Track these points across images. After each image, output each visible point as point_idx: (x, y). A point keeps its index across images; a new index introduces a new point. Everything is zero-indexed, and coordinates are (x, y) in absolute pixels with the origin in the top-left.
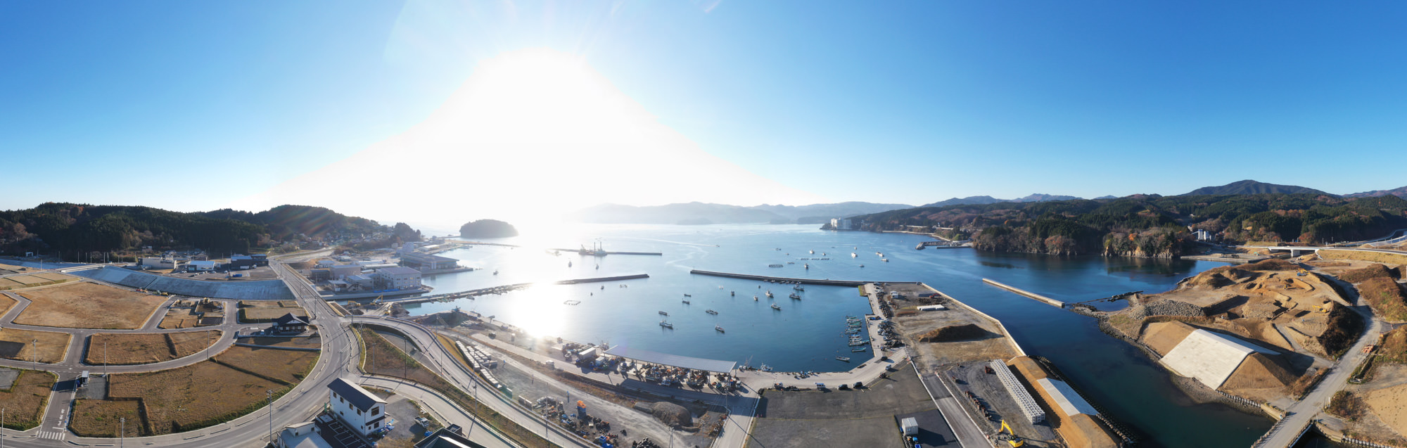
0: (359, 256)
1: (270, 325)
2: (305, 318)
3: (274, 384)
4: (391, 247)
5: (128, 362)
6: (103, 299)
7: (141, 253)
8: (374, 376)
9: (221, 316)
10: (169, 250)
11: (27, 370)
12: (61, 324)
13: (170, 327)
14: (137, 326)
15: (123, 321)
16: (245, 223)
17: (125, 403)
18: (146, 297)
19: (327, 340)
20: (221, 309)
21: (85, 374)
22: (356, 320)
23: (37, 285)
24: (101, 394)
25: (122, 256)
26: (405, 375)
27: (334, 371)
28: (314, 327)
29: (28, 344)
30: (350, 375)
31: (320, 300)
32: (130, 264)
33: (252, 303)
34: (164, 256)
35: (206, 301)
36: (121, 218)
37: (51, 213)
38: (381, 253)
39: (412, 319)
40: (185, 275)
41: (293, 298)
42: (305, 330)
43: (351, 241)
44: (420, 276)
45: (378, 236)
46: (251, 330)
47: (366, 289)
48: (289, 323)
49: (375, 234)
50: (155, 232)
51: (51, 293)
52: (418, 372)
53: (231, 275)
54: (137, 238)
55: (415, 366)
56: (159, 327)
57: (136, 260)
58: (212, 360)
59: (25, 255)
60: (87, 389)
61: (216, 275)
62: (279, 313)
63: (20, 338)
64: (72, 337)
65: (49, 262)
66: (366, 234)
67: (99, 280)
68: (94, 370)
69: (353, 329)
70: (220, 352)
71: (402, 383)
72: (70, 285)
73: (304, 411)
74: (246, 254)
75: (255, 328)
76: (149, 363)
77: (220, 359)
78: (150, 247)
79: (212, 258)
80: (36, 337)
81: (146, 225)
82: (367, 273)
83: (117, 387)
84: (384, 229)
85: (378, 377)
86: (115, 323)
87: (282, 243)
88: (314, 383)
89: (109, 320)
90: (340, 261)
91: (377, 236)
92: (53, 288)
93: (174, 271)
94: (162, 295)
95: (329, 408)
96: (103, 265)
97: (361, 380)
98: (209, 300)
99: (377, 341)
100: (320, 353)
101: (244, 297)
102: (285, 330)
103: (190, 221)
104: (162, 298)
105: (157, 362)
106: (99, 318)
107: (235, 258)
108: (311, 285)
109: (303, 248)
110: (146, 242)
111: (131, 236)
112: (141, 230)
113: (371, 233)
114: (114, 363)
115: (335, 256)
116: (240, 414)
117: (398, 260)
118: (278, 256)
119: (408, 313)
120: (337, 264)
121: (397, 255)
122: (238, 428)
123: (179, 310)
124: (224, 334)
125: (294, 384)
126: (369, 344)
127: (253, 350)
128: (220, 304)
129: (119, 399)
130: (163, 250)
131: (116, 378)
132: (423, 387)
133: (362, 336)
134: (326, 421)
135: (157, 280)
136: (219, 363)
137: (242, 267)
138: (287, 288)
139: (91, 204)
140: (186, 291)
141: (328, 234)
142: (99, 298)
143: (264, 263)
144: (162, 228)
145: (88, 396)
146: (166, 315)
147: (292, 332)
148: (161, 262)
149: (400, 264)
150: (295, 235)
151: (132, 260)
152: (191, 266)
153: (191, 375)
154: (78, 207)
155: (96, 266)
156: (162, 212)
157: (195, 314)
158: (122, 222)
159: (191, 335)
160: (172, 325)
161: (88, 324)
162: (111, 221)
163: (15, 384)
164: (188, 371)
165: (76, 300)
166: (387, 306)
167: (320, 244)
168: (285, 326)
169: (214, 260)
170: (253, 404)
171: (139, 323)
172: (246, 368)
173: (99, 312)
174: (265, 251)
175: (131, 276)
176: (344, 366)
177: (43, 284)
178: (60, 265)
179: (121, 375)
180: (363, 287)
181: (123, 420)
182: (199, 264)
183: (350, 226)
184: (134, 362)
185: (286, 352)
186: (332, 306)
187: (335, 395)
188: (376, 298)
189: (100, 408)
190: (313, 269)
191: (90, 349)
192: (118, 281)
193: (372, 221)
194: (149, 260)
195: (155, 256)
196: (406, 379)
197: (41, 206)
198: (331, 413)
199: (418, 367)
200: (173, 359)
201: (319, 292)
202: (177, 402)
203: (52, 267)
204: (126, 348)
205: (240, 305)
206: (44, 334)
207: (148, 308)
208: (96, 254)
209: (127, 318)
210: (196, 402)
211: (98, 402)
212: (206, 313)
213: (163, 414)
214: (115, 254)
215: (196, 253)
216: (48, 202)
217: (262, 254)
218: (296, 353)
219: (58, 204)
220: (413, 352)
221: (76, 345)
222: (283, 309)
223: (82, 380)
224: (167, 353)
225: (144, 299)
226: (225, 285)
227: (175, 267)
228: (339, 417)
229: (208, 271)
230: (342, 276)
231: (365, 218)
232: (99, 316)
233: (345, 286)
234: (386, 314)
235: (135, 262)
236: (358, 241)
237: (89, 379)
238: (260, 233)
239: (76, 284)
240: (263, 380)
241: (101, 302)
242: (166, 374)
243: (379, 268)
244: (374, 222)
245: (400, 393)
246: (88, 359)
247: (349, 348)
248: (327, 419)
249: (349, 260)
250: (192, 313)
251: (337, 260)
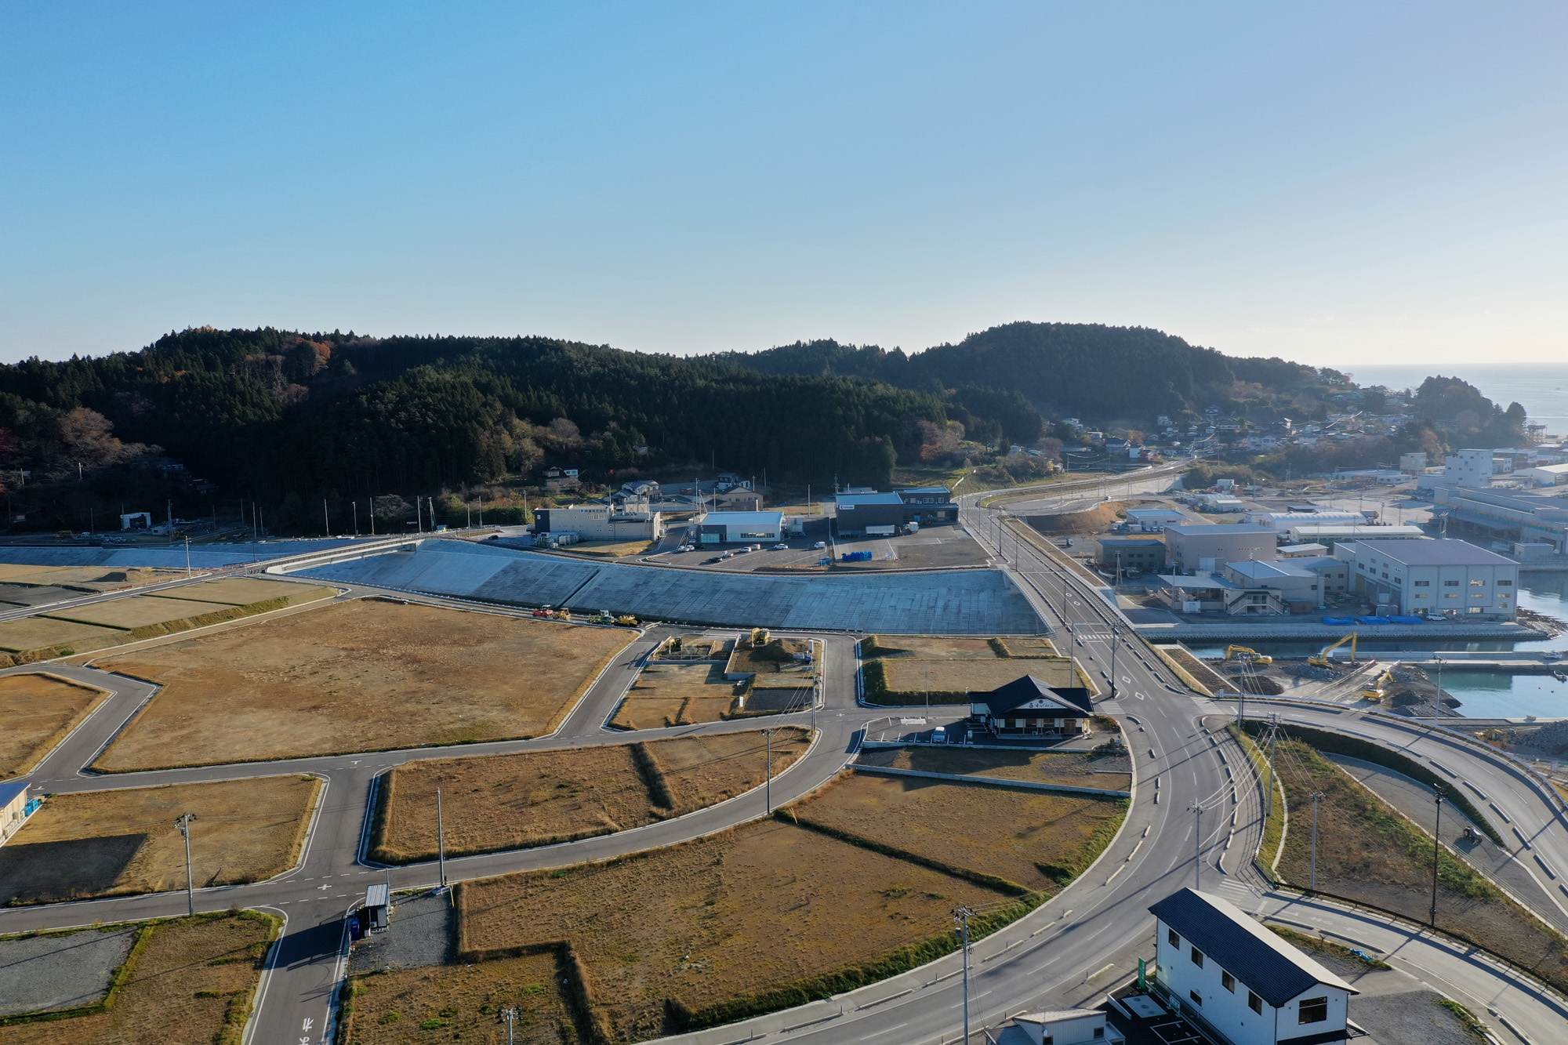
0: (1272, 495)
1: (963, 712)
2: (1079, 695)
3: (976, 891)
4: (1397, 468)
5: (519, 840)
6: (422, 651)
7: (543, 494)
8: (1315, 901)
9: (808, 683)
10: (635, 479)
11: (161, 923)
12: (279, 748)
13: (648, 724)
14: (540, 727)
15: (495, 714)
16: (879, 387)
17: (515, 965)
18: (566, 635)
19: (1152, 769)
20: (807, 662)
21: (375, 896)
22: (1255, 712)
23: (179, 625)
24: (437, 945)
25: (479, 506)
26: (1433, 914)
27: (1173, 862)
28: (1106, 725)
29: (161, 833)
30: (1227, 883)
31: (1131, 639)
32: (507, 532)
33: (904, 644)
34: (618, 501)
35: (760, 638)
36: (467, 379)
37: (210, 366)
38: (1359, 486)
39: (1472, 727)
40: (691, 559)
41: (1041, 629)
42: (1079, 730)
43: (1246, 443)
44: (1512, 575)
45: (1350, 425)
46: (905, 727)
47: (1295, 609)
48: (1026, 706)
49: (1336, 418)
50: (587, 423)
51: (232, 649)
52: (1483, 912)
53: (838, 556)
54: (528, 445)
55: (1472, 890)
56: (611, 726)
57: (529, 516)
58: (780, 816)
59: (117, 526)
60: (385, 942)
61: (788, 556)
62: (995, 677)
63: (126, 818)
64: (323, 785)
65: (218, 540)
66: (1299, 418)
67: (403, 588)
68: (405, 879)
69: (1243, 738)
70: (805, 794)
71: (1416, 937)
72: (302, 615)
73: (1071, 977)
74: (883, 487)
75: (914, 720)
76: (584, 836)
77: (807, 815)
78: (573, 473)
79: (774, 499)
80: (189, 807)
81: (554, 401)
82: (1300, 555)
83: (485, 920)
84: (1374, 400)
85: (1326, 903)
86: (466, 725)
87: (1004, 451)
88: (1104, 896)
89: (448, 715)
90: (1204, 510)
91: (1342, 427)
92: (239, 630)
93: (654, 547)
94: (617, 624)
95: (1153, 978)
96: (417, 540)
97: (1265, 906)
98: (769, 636)
99: (1332, 788)
100: (1126, 807)
101: (880, 625)
102: (1010, 728)
103: (700, 383)
104: (620, 633)
105: (610, 832)
106: (413, 714)
107: (850, 499)
108: (1099, 588)
109: (1074, 465)
110: (557, 458)
111: (505, 437)
112: (541, 417)
113: (1320, 416)
114: (472, 847)
115: (1185, 494)
116: (872, 975)
117: (1424, 515)
118: (988, 493)
119: (1457, 704)
120: (1193, 522)
121: (1420, 496)
122: (865, 1014)
123: (675, 668)
124: (816, 738)
125: (1041, 894)
126: (1300, 793)
127: (908, 788)
128: (802, 648)
129: (493, 956)
130: (616, 482)
131: (481, 893)
132: (1502, 967)
133: (1275, 766)
134: (1143, 1014)
135: (599, 578)
136: (804, 824)
137: (870, 530)
138: (1020, 597)
139: (359, 334)
140: (694, 608)
141: (1163, 419)
142: (410, 649)
143: (941, 514)
144: (610, 411)
145: (392, 962)
146: (633, 688)
147: (1036, 736)
148: (612, 520)
149: (1431, 528)
150: (1046, 425)
151: (513, 518)
152: (709, 529)
153: (718, 863)
154: (312, 343)
155: (391, 543)
156: (607, 357)
157: (724, 679)
158: (474, 391)
159: (715, 745)
160: (652, 716)
161: (378, 736)
162: (434, 389)
163: (122, 978)
164: (710, 853)
165: (327, 663)
166: (1374, 672)
167: (1134, 453)
168: (1012, 715)
169: (783, 510)
170: (911, 948)
171: (547, 718)
172: (889, 840)
173: (411, 695)
174: (948, 477)
175: (513, 568)
176: (1210, 853)
177: (198, 621)
178: (261, 549)
179: (496, 881)
180: (1285, 603)
181: (510, 1014)
182: (736, 522)
183: (1241, 391)
184: (536, 837)
185: (1014, 794)
186: (1170, 659)
187: (1173, 939)
188: (1332, 640)
189: (433, 989)
190: (1109, 537)
191: (389, 817)
192: (470, 588)
193: (1327, 372)
194: (568, 516)
195: (591, 501)
196: (1432, 928)
197: (168, 343)
198: (1160, 993)
199: (1486, 896)
200: (662, 819)
201: (1125, 612)
202: (679, 947)
203: (230, 557)
204: (509, 796)
205: (868, 650)
206: (216, 790)
207: (574, 669)
208: (391, 504)
209: (508, 706)
210: (737, 941)
211: (426, 973)
212: (759, 676)
213: (636, 984)
214: (456, 502)
215: (722, 486)
216: (196, 325)
217: (934, 488)
218: (1047, 799)
219: (235, 333)
220: (1467, 842)
221: (336, 810)
222: (1005, 664)
223: (367, 916)
224: (640, 801)
225: (560, 640)
226: (819, 588)
227: (656, 534)
228: (1185, 1007)
229: (764, 545)
230: (1210, 562)
231: (1300, 361)
232: (411, 707)
233: (1217, 595)
234: (1366, 701)
235: (523, 522)
236: (1271, 442)
237: (390, 908)
238: (930, 417)
239: (326, 610)
240: (943, 877)
241: (415, 660)
242: (640, 864)
243: (1348, 539)
244: (1337, 374)
245: (1410, 968)
246: (383, 848)
247: (1225, 799)
248: (1145, 1008)
249: (1234, 510)
250: (718, 675)
251: (1193, 507)
